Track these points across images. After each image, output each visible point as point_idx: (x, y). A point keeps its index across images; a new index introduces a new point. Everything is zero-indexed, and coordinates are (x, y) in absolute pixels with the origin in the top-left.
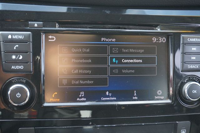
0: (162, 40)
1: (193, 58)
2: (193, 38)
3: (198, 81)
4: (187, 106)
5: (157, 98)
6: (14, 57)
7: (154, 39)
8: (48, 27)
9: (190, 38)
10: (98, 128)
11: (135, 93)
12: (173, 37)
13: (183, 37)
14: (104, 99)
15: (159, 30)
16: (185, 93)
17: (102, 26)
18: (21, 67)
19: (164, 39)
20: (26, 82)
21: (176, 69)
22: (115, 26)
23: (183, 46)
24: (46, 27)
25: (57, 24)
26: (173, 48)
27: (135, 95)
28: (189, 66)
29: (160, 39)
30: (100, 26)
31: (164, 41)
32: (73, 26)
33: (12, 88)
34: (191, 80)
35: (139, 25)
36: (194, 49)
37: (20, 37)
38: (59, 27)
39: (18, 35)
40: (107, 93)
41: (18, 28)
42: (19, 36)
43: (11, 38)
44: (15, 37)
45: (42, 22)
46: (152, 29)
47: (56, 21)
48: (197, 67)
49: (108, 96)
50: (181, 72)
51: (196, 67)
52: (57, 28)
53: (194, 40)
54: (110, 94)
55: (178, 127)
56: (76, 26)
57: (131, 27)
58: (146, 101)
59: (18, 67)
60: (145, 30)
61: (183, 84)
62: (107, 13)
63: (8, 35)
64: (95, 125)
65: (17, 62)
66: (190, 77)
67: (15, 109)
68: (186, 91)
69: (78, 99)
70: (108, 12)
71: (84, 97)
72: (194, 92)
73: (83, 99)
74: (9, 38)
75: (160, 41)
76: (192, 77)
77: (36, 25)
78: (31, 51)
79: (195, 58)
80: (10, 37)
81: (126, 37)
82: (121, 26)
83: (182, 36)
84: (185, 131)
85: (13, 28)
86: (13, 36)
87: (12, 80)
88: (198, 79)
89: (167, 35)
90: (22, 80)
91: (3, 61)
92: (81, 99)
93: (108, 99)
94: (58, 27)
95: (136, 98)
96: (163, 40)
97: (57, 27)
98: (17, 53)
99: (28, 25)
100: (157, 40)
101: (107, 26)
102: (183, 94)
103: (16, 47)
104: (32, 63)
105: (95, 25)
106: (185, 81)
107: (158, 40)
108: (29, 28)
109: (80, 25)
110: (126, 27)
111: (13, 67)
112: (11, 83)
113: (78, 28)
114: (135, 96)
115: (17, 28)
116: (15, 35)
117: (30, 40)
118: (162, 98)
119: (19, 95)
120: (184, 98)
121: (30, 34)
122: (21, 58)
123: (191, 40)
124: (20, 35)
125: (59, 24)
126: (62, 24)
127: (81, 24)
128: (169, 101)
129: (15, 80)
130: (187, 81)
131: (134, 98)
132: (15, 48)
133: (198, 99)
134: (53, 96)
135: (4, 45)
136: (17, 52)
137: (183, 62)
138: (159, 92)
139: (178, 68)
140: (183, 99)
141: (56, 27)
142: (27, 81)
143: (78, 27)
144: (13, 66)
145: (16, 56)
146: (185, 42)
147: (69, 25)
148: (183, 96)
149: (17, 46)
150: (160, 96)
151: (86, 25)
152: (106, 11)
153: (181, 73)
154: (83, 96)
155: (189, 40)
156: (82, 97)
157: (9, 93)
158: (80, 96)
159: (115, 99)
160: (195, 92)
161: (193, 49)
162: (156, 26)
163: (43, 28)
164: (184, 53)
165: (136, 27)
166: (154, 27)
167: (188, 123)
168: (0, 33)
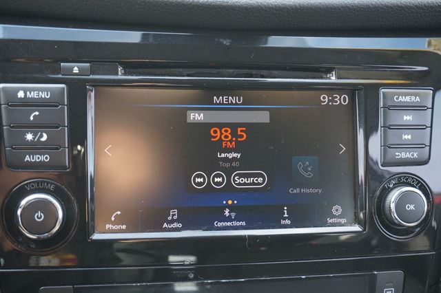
0: (340, 99)
1: (407, 137)
2: (406, 95)
3: (416, 185)
4: (394, 238)
5: (331, 221)
6: (29, 137)
7: (325, 99)
8: (101, 74)
9: (399, 94)
10: (209, 287)
11: (285, 211)
12: (362, 93)
13: (383, 93)
14: (220, 224)
15: (333, 79)
16: (390, 210)
17: (215, 71)
18: (45, 158)
19: (345, 98)
20: (55, 189)
21: (371, 162)
22: (241, 72)
23: (384, 112)
24: (98, 74)
25: (120, 68)
26: (363, 116)
27: (286, 215)
28: (397, 154)
29: (337, 97)
30: (209, 71)
31: (345, 101)
32: (153, 71)
33: (23, 202)
34: (403, 183)
36: (408, 118)
37: (43, 95)
38: (125, 74)
39: (39, 90)
40: (227, 212)
41: (38, 76)
42: (40, 93)
43: (23, 97)
44: (33, 95)
45: (88, 64)
46: (318, 78)
47: (117, 62)
48: (415, 155)
49: (229, 219)
50: (382, 166)
51: (413, 155)
52: (120, 76)
53: (408, 99)
54: (233, 215)
55: (378, 282)
56: (160, 71)
57: (276, 72)
58: (308, 227)
59: (39, 158)
60: (305, 78)
61: (386, 192)
62: (225, 45)
63: (18, 90)
64: (200, 280)
65: (36, 147)
66: (400, 178)
67: (33, 246)
68: (393, 206)
69: (165, 225)
70: (226, 42)
71: (178, 221)
72: (408, 207)
73: (175, 225)
74: (19, 97)
75: (336, 102)
76: (405, 177)
77: (76, 70)
78: (66, 125)
79: (409, 137)
80: (21, 94)
81: (264, 94)
82: (254, 72)
83: (382, 91)
84: (392, 291)
85: (27, 75)
86: (28, 93)
87: (27, 184)
88: (417, 180)
89: (352, 90)
90: (47, 184)
91: (6, 144)
92: (172, 226)
93: (229, 224)
94: (123, 74)
95: (288, 222)
96: (342, 100)
97: (120, 73)
98: (36, 127)
99: (58, 71)
100: (329, 101)
101: (224, 71)
102: (387, 212)
103: (34, 116)
104: (67, 149)
105: (199, 70)
106: (391, 186)
107: (333, 100)
108: (60, 76)
110: (264, 74)
111: (27, 158)
112: (24, 192)
113: (165, 75)
114: (285, 218)
115: (35, 76)
116: (31, 90)
117: (64, 102)
118: (343, 221)
119: (41, 216)
120: (390, 222)
121: (64, 88)
122: (45, 138)
123: (400, 98)
124: (42, 90)
125: (124, 68)
126: (130, 68)
127: (170, 67)
128: (357, 228)
129: (32, 186)
130: (395, 186)
131: (283, 222)
132: (32, 118)
133: (419, 222)
134: (113, 219)
135: (8, 111)
137: (386, 146)
138: (337, 210)
139: (375, 160)
140: (388, 223)
141: (117, 74)
142: (56, 187)
143: (163, 73)
144: (28, 156)
145: (35, 135)
146: (389, 103)
147: (146, 70)
148: (387, 219)
149: (37, 113)
150: (339, 217)
151: (181, 70)
152: (222, 40)
153: (381, 168)
154: (175, 217)
155: (397, 99)
156: (173, 221)
157: (19, 212)
158: (170, 218)
159: (244, 223)
160: (412, 207)
161: (405, 118)
162: (329, 71)
163: (91, 77)
164: (387, 127)
165: (285, 72)
166: (322, 72)
167: (399, 274)
168: (1, 86)
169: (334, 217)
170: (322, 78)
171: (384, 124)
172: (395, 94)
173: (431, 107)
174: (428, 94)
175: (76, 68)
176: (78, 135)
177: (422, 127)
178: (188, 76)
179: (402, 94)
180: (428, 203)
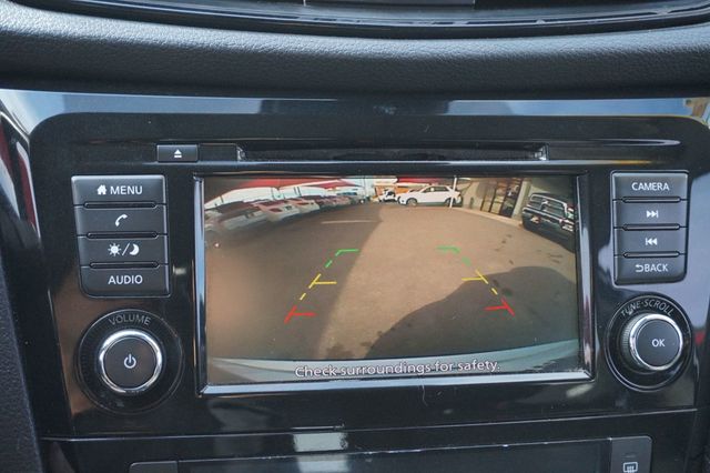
1: (652, 241)
2: (649, 181)
3: (668, 310)
4: (637, 388)
6: (114, 250)
8: (214, 160)
9: (639, 180)
10: (370, 460)
12: (585, 178)
13: (616, 178)
15: (544, 160)
16: (629, 347)
17: (373, 152)
18: (135, 279)
20: (150, 324)
21: (601, 275)
22: (411, 151)
23: (618, 206)
24: (209, 160)
25: (239, 151)
26: (587, 212)
28: (638, 266)
30: (366, 151)
32: (285, 153)
33: (108, 342)
34: (648, 308)
36: (652, 214)
37: (133, 191)
38: (247, 158)
39: (126, 183)
41: (126, 163)
42: (129, 188)
43: (105, 193)
44: (118, 191)
45: (195, 146)
46: (522, 159)
47: (236, 142)
48: (664, 267)
50: (616, 283)
51: (661, 268)
52: (240, 161)
53: (652, 186)
55: (614, 453)
56: (296, 153)
57: (460, 152)
59: (127, 280)
60: (502, 160)
61: (624, 321)
62: (388, 114)
63: (98, 184)
64: (358, 450)
65: (123, 264)
66: (643, 300)
67: (120, 404)
68: (633, 342)
70: (389, 110)
72: (656, 343)
74: (99, 193)
76: (650, 299)
77: (178, 155)
78: (166, 232)
79: (655, 241)
80: (102, 190)
82: (429, 152)
83: (614, 175)
84: (635, 465)
85: (111, 164)
86: (112, 188)
87: (111, 317)
88: (668, 304)
90: (140, 317)
91: (83, 261)
94: (243, 159)
97: (239, 157)
99: (153, 156)
101: (387, 152)
102: (625, 351)
103: (121, 221)
104: (167, 266)
105: (351, 151)
106: (630, 313)
108: (156, 163)
109: (306, 152)
110: (445, 154)
111: (112, 280)
112: (108, 329)
113: (302, 159)
115: (122, 163)
116: (116, 184)
117: (162, 200)
119: (133, 361)
120: (629, 365)
121: (161, 180)
122: (136, 250)
123: (641, 186)
124: (132, 183)
125: (245, 150)
126: (252, 149)
128: (582, 374)
129: (119, 319)
130: (637, 313)
132: (117, 224)
133: (669, 366)
135: (83, 212)
136: (122, 236)
137: (622, 256)
139: (605, 269)
140: (627, 366)
141: (236, 160)
142: (153, 321)
143: (300, 156)
144: (112, 277)
145: (122, 247)
146: (625, 193)
147: (276, 152)
148: (625, 360)
149: (125, 216)
151: (325, 151)
152: (382, 108)
153: (615, 286)
155: (637, 186)
157: (101, 357)
160: (661, 343)
161: (648, 214)
162: (535, 148)
163: (200, 163)
164: (622, 228)
165: (473, 152)
166: (527, 150)
167: (645, 440)
168: (74, 179)
170: (526, 158)
171: (618, 223)
172: (634, 180)
173: (685, 197)
174: (681, 179)
175: (178, 152)
177: (673, 227)
178: (335, 159)
179: (643, 180)
180: (683, 336)
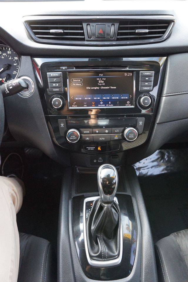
2: (147, 73)
3: (149, 96)
4: (142, 109)
6: (54, 85)
7: (126, 74)
8: (70, 69)
9: (145, 73)
12: (135, 72)
15: (128, 69)
17: (97, 68)
18: (58, 90)
22: (104, 68)
23: (141, 77)
25: (74, 68)
26: (135, 78)
28: (144, 88)
29: (129, 74)
30: (96, 68)
32: (82, 68)
33: (54, 100)
34: (145, 96)
35: (117, 67)
39: (55, 74)
41: (55, 70)
44: (54, 75)
45: (67, 67)
47: (73, 66)
48: (149, 88)
52: (74, 69)
53: (147, 74)
55: (138, 120)
59: (56, 90)
61: (141, 98)
63: (51, 74)
65: (55, 87)
66: (144, 94)
67: (56, 110)
68: (142, 102)
70: (100, 60)
76: (146, 94)
77: (64, 69)
78: (62, 82)
79: (147, 84)
80: (52, 75)
83: (140, 72)
87: (54, 96)
89: (132, 72)
90: (59, 96)
91: (49, 87)
92: (85, 106)
99: (59, 69)
101: (100, 68)
103: (55, 80)
104: (63, 88)
111: (54, 90)
112: (53, 98)
116: (54, 74)
117: (61, 76)
119: (57, 103)
120: (141, 105)
121: (61, 73)
122: (57, 85)
123: (145, 74)
124: (57, 74)
125: (75, 68)
126: (77, 67)
128: (133, 107)
130: (143, 96)
133: (149, 105)
134: (74, 104)
135: (49, 79)
136: (55, 82)
137: (141, 86)
142: (61, 97)
145: (55, 84)
146: (142, 75)
150: (129, 104)
151: (89, 68)
153: (140, 91)
157: (52, 102)
159: (104, 105)
160: (147, 101)
161: (146, 79)
162: (126, 67)
163: (68, 70)
167: (144, 118)
168: (47, 73)
169: (128, 104)
170: (125, 69)
171: (141, 80)
172: (144, 72)
174: (153, 72)
175: (64, 68)
176: (65, 85)
179: (146, 73)
180: (151, 100)
